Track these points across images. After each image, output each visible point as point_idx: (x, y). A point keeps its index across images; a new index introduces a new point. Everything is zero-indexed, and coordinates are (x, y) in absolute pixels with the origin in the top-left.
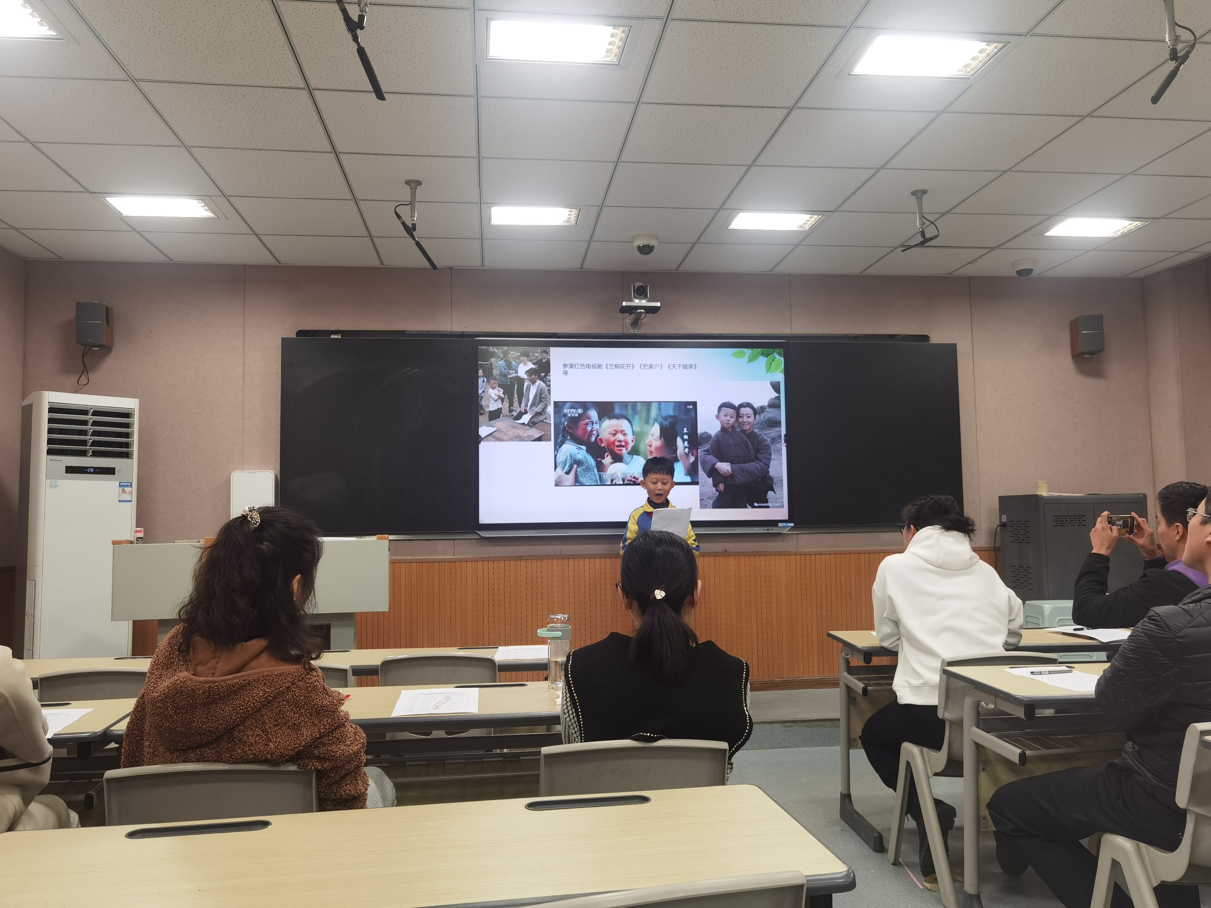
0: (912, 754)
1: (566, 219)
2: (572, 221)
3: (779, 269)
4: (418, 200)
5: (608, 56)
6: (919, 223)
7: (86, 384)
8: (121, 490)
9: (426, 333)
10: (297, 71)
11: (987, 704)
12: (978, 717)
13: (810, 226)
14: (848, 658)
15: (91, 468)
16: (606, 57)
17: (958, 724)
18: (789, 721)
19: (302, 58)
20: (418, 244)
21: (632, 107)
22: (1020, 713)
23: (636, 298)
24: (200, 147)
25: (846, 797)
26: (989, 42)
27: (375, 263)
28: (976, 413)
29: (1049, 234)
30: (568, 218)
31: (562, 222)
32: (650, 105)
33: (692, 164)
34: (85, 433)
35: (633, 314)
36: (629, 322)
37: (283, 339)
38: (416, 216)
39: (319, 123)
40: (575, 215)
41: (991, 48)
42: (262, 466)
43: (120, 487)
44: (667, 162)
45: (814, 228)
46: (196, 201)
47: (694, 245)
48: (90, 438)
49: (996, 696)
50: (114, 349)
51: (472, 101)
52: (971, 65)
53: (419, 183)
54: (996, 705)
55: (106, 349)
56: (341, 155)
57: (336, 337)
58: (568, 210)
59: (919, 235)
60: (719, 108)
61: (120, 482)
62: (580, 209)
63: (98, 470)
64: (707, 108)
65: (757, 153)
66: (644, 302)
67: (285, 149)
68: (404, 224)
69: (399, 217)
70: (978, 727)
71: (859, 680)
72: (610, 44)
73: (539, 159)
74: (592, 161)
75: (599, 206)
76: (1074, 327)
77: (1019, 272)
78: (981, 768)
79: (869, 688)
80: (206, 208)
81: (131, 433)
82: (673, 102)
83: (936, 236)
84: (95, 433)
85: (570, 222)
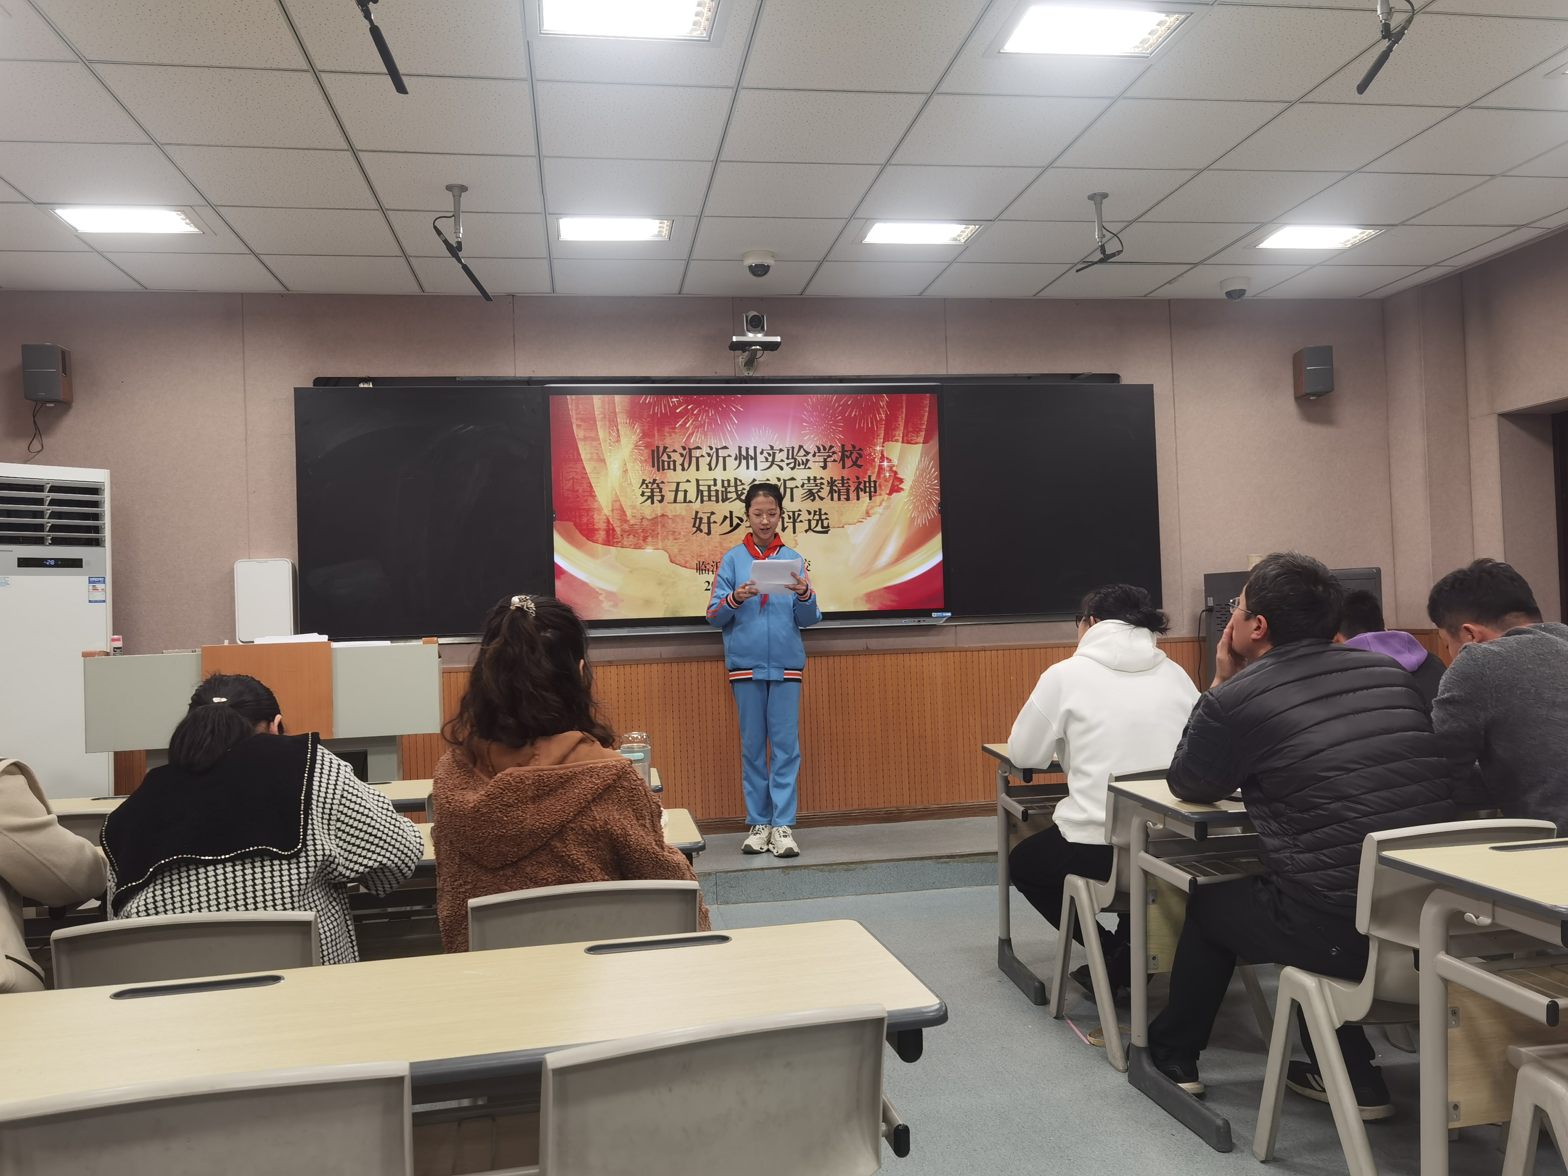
0: (1076, 887)
1: (657, 233)
2: (664, 235)
3: (932, 292)
4: (463, 210)
5: (696, 30)
6: (1098, 235)
7: (39, 452)
8: (91, 588)
9: (483, 379)
10: (297, 50)
11: (1155, 824)
12: (1147, 839)
13: (965, 239)
14: (1007, 777)
15: (51, 559)
16: (693, 30)
17: (1125, 849)
18: (944, 856)
19: (302, 33)
20: (465, 268)
21: (730, 93)
22: (1189, 833)
23: (749, 331)
24: (176, 144)
25: (1006, 943)
26: (1169, 13)
27: (414, 289)
28: (1177, 473)
29: (1262, 246)
30: (659, 232)
31: (653, 236)
32: (753, 91)
33: (811, 163)
34: (40, 514)
35: (747, 352)
36: (742, 362)
37: (296, 390)
38: (461, 231)
39: (329, 112)
40: (668, 228)
41: (1172, 20)
42: (274, 552)
43: (89, 583)
44: (780, 161)
45: (971, 241)
46: (175, 213)
47: (821, 263)
48: (48, 522)
49: (1165, 815)
50: (74, 404)
51: (526, 86)
52: (1149, 40)
53: (463, 189)
54: (1164, 825)
55: (64, 405)
56: (360, 154)
57: (366, 386)
58: (659, 221)
59: (1099, 252)
60: (840, 94)
61: (89, 578)
62: (673, 221)
63: (59, 563)
64: (825, 93)
65: (891, 149)
66: (760, 337)
67: (288, 147)
68: (446, 242)
69: (439, 233)
70: (1147, 851)
71: (1020, 802)
72: (697, 14)
73: (617, 159)
74: (684, 160)
75: (697, 216)
76: (1298, 361)
77: (1229, 294)
78: (1151, 899)
79: (1030, 812)
80: (188, 221)
81: (101, 514)
82: (781, 87)
83: (1119, 252)
84: (54, 515)
85: (662, 236)
